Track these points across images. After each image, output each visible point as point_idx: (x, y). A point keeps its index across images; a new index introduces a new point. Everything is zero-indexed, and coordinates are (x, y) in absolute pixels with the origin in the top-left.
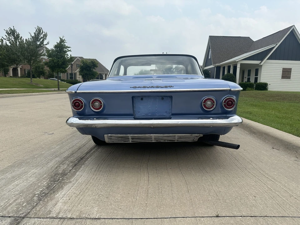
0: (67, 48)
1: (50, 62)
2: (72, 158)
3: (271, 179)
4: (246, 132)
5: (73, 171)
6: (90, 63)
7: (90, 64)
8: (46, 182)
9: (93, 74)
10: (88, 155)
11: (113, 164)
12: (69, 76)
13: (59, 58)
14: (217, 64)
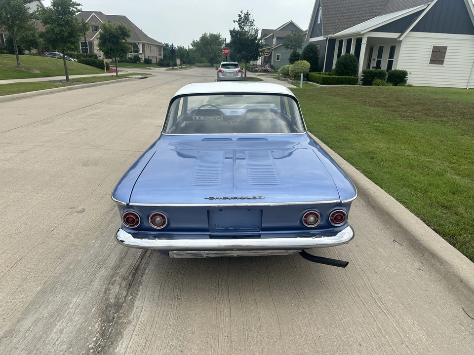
0: (76, 7)
1: (47, 32)
2: (122, 270)
3: (383, 309)
4: (362, 201)
5: (130, 298)
6: (116, 29)
7: (117, 32)
8: (98, 324)
9: (122, 50)
10: (144, 261)
11: (180, 282)
12: (81, 47)
13: (62, 25)
14: (330, 35)
